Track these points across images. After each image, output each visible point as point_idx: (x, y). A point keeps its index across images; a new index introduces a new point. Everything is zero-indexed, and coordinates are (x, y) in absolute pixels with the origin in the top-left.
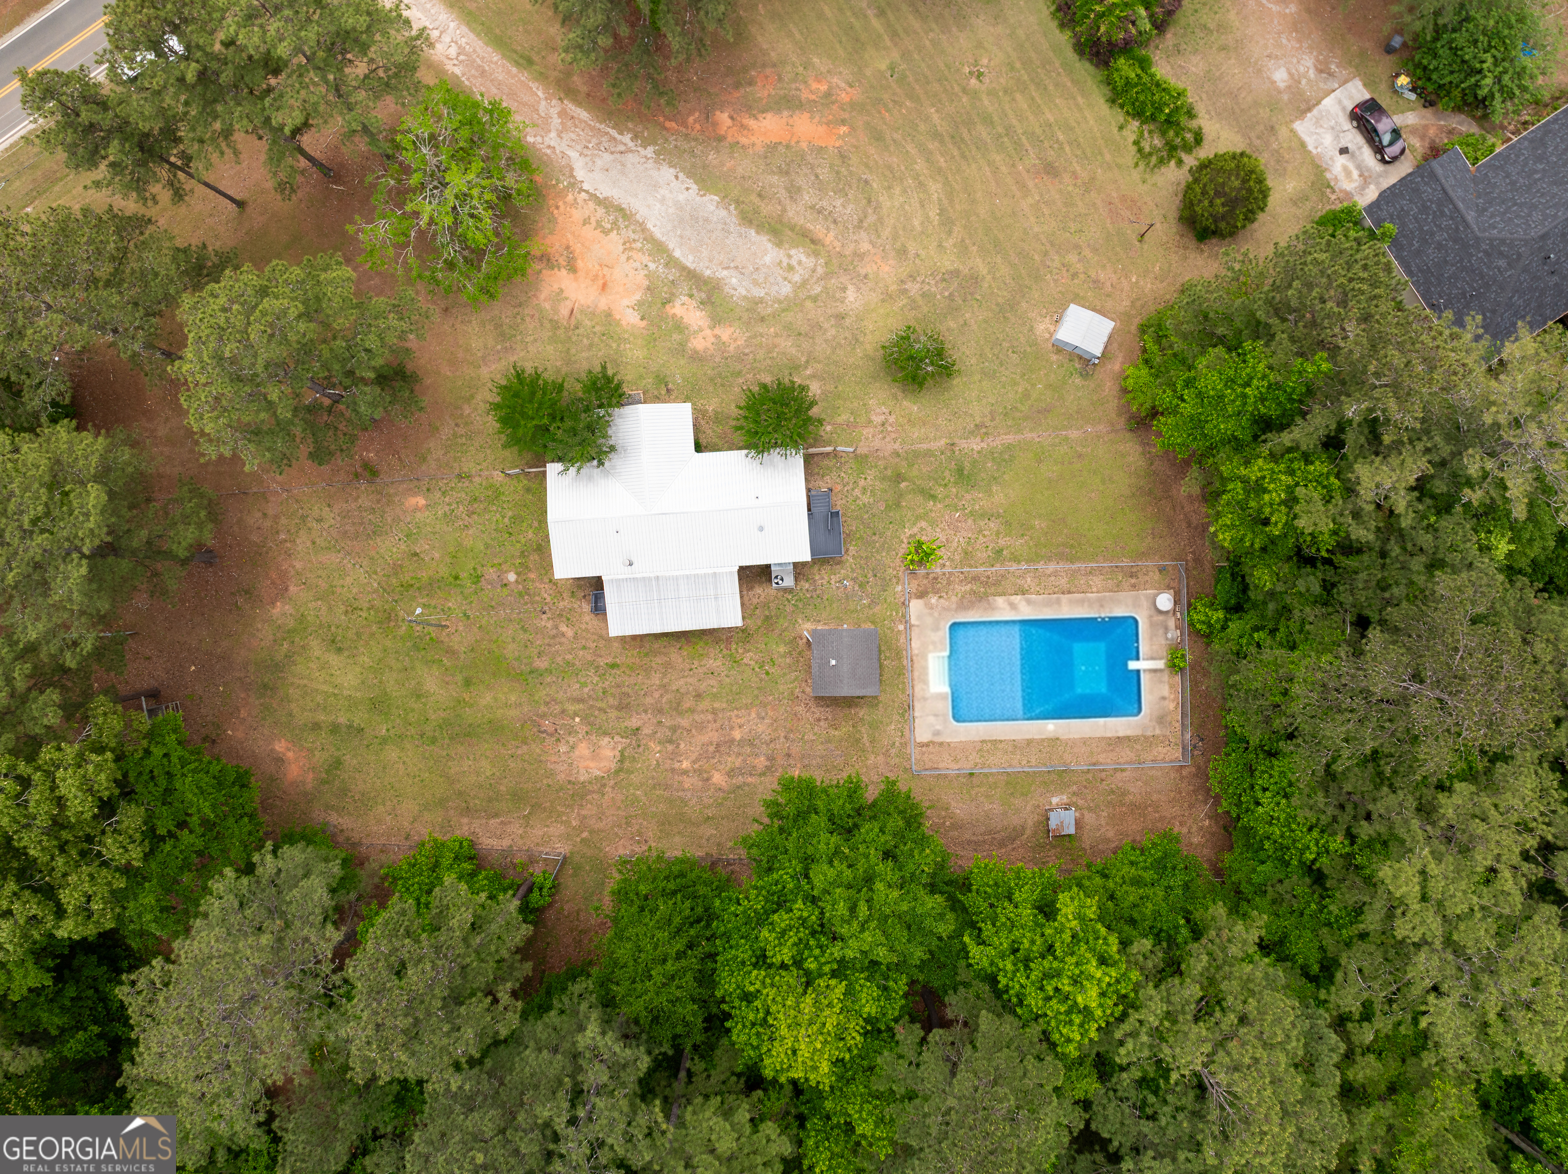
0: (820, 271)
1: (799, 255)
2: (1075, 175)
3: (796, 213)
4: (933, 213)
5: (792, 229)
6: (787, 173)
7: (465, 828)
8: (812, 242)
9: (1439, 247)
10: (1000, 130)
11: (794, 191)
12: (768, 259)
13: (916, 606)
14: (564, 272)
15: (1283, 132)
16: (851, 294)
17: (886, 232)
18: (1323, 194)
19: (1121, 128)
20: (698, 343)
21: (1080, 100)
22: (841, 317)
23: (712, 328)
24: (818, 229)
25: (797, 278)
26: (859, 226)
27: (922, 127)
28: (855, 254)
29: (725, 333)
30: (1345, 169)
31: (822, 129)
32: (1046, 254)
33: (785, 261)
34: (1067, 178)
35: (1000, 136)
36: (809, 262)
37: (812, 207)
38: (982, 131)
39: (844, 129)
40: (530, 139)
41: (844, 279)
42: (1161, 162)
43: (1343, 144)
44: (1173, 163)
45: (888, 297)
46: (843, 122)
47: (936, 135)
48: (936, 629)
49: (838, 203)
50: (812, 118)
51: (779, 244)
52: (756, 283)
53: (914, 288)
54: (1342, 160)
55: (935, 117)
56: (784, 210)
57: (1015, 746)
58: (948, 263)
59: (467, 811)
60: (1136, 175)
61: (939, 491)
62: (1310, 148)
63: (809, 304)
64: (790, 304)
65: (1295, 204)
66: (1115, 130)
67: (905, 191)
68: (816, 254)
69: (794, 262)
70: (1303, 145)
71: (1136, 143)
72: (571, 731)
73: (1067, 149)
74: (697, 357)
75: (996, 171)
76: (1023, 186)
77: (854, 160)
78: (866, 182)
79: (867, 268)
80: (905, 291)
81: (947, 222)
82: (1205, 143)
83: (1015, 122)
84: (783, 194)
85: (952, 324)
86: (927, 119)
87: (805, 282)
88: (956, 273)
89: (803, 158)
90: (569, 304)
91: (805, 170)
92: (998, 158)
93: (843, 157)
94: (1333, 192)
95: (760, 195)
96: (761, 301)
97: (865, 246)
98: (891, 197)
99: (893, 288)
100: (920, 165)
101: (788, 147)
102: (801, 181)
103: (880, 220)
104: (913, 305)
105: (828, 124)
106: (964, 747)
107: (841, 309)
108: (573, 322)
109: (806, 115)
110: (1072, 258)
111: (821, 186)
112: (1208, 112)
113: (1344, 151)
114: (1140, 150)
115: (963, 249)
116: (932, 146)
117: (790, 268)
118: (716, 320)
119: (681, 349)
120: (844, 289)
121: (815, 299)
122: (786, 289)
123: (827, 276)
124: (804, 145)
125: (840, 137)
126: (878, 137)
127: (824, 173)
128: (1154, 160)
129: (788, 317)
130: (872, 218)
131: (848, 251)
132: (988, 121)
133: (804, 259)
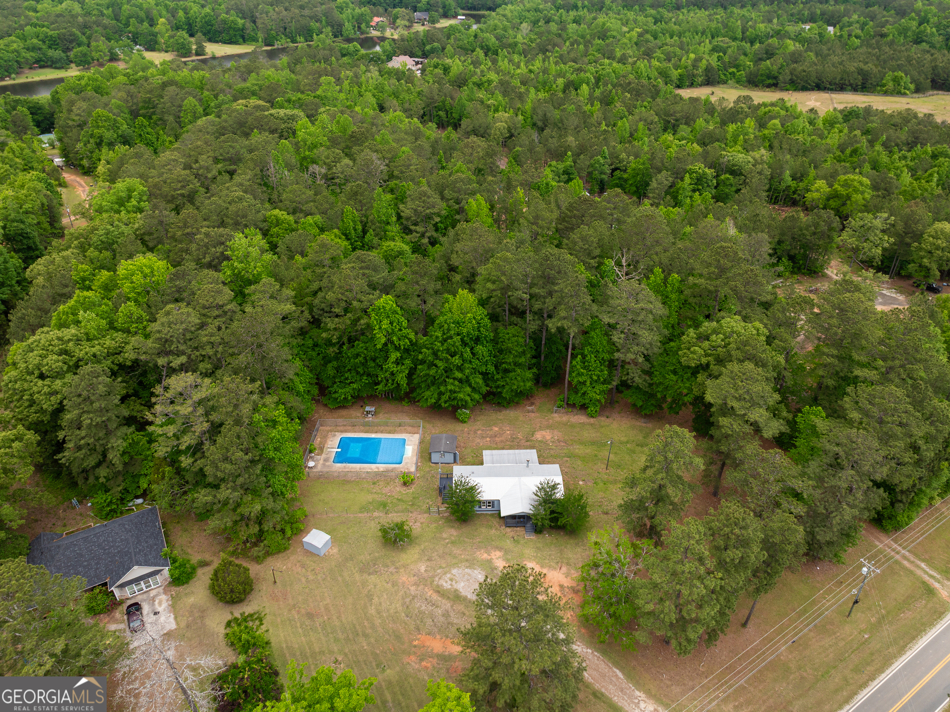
0: (437, 579)
1: (447, 585)
2: (298, 612)
3: (446, 605)
4: (376, 600)
5: (448, 598)
6: (449, 623)
7: (592, 420)
8: (439, 591)
10: (331, 636)
11: (446, 615)
12: (462, 584)
13: (413, 469)
14: (565, 585)
15: (183, 624)
16: (423, 569)
17: (401, 593)
18: (177, 595)
19: (267, 631)
20: (498, 554)
21: (284, 646)
22: (430, 560)
23: (491, 559)
24: (435, 597)
25: (449, 575)
26: (414, 597)
27: (372, 640)
28: (418, 585)
29: (485, 556)
30: (160, 604)
31: (428, 644)
32: (324, 580)
33: (454, 583)
34: (303, 611)
35: (332, 633)
36: (442, 582)
37: (437, 607)
38: (341, 636)
39: (416, 643)
41: (425, 575)
42: (251, 615)
43: (155, 617)
44: (246, 614)
45: (405, 566)
46: (415, 646)
47: (366, 636)
48: (407, 463)
49: (423, 608)
50: (432, 650)
51: (456, 590)
52: (469, 575)
53: (392, 569)
54: (160, 609)
55: (365, 644)
56: (452, 606)
57: (382, 432)
58: (373, 578)
59: (592, 425)
60: (267, 611)
61: (395, 501)
62: (172, 616)
63: (444, 566)
64: (455, 565)
65: (193, 592)
66: (271, 631)
67: (388, 611)
68: (438, 586)
69: (449, 582)
70: (176, 618)
71: (262, 624)
72: (553, 442)
73: (298, 625)
74: (500, 549)
75: (339, 617)
76: (327, 609)
77: (412, 627)
78: (407, 616)
79: (413, 579)
80: (396, 568)
81: (370, 597)
82: (226, 621)
83: (323, 638)
84: (452, 614)
85: (377, 554)
86: (369, 644)
87: (445, 573)
88: (369, 574)
89: (440, 630)
90: (562, 571)
91: (439, 624)
92: (337, 623)
93: (418, 629)
94: (172, 595)
95: (464, 614)
96: (467, 567)
97: (413, 588)
98: (396, 608)
99: (402, 570)
100: (378, 622)
101: (447, 637)
102: (442, 619)
103: (403, 599)
104: (393, 563)
105: (424, 646)
106: (401, 432)
107: (428, 563)
108: (559, 565)
109: (435, 651)
110: (311, 577)
111: (432, 616)
112: (218, 636)
113: (156, 613)
114: (261, 620)
115: (364, 583)
116: (369, 631)
117: (451, 580)
118: (490, 561)
119: (506, 552)
120: (426, 571)
121: (441, 567)
122: (454, 571)
123: (433, 577)
124: (438, 637)
125: (418, 640)
126: (398, 637)
127: (429, 622)
128: (256, 616)
129: (454, 561)
130: (407, 600)
131: (421, 587)
132: (336, 640)
133: (444, 584)
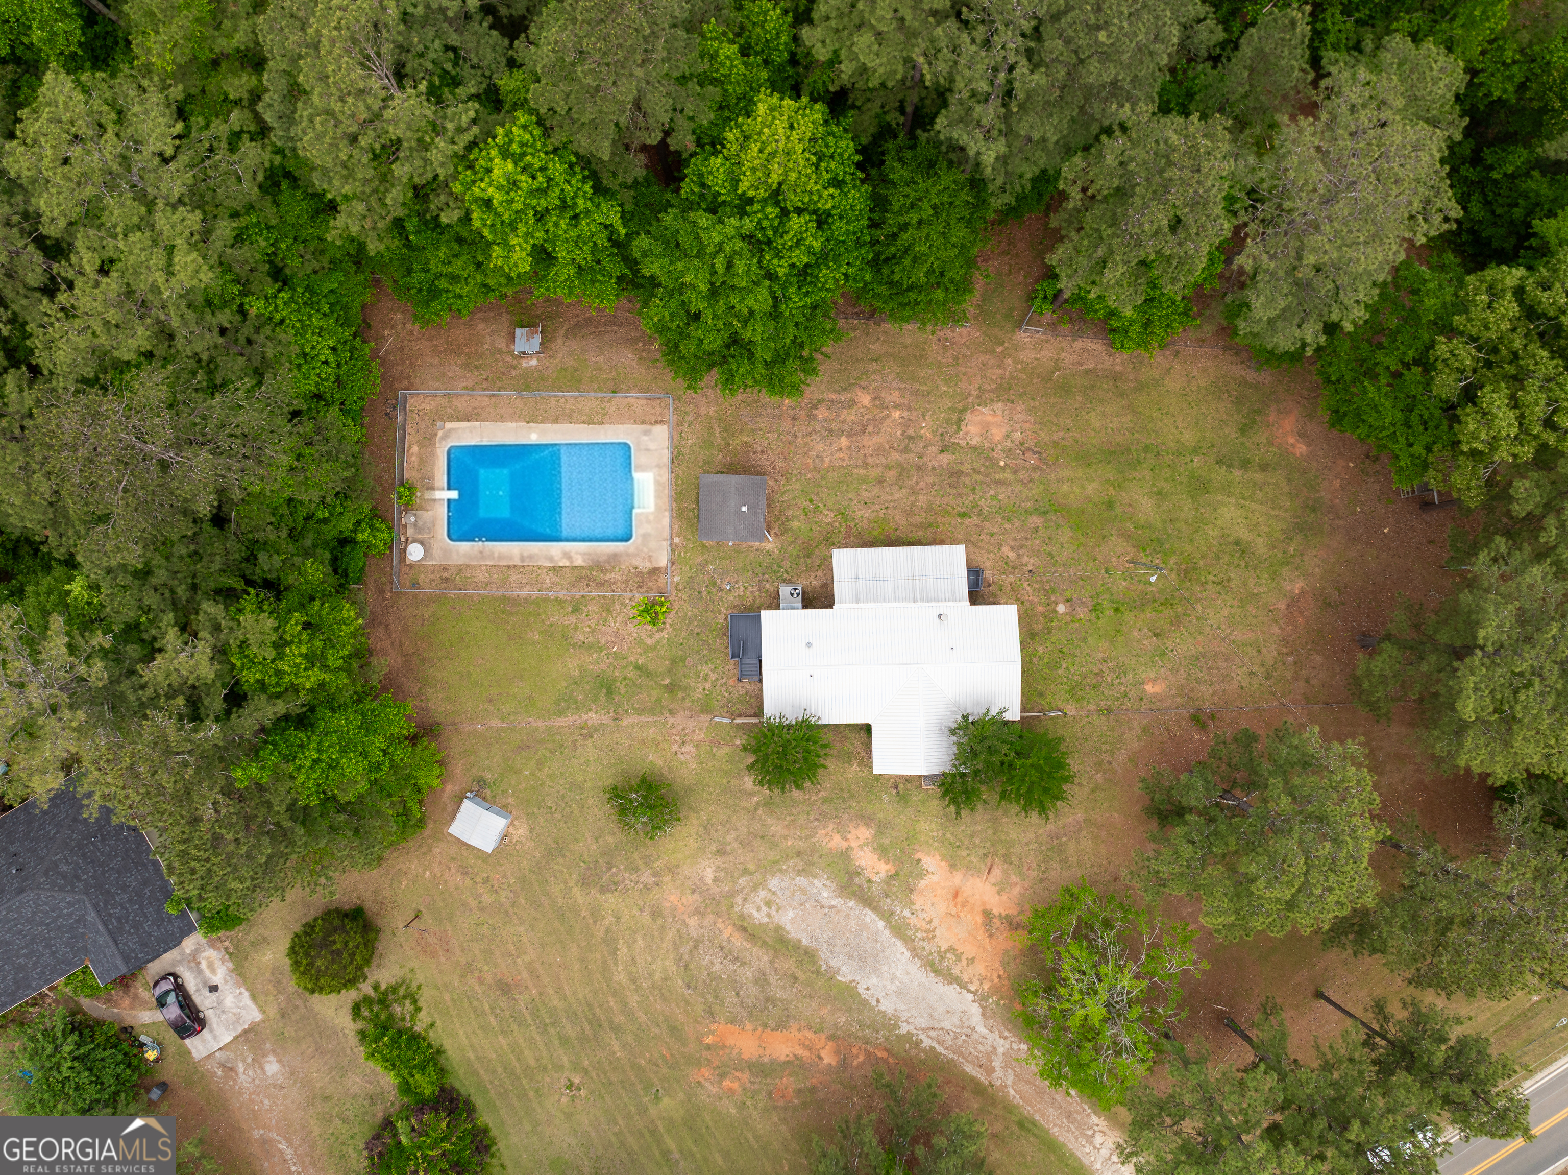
0: (739, 900)
1: (759, 916)
2: (480, 980)
3: (760, 958)
4: (623, 951)
5: (765, 943)
6: (767, 1000)
8: (745, 929)
9: (124, 888)
10: (552, 1031)
11: (761, 980)
12: (791, 914)
13: (663, 561)
14: (996, 911)
15: (272, 1012)
16: (709, 875)
17: (671, 934)
18: (236, 947)
19: (432, 1025)
20: (864, 833)
21: (472, 1056)
22: (721, 852)
23: (849, 848)
24: (739, 942)
25: (763, 894)
26: (697, 942)
27: (630, 1038)
28: (703, 915)
29: (837, 842)
30: (213, 971)
31: (730, 1041)
32: (513, 904)
33: (773, 911)
34: (489, 978)
35: (553, 1024)
36: (750, 909)
37: (743, 964)
38: (571, 1031)
39: (709, 1040)
40: (1024, 1047)
41: (715, 890)
42: (394, 989)
43: (214, 996)
44: (383, 987)
45: (673, 869)
46: (708, 1047)
47: (617, 1029)
48: (645, 536)
49: (717, 967)
50: (740, 1053)
51: (779, 928)
52: (804, 891)
53: (646, 877)
54: (217, 979)
55: (616, 1047)
56: (772, 962)
57: (569, 417)
58: (611, 901)
59: (1116, 378)
60: (420, 978)
61: (631, 673)
62: (246, 994)
63: (752, 867)
64: (772, 867)
65: (265, 939)
66: (438, 1023)
67: (651, 975)
68: (742, 917)
69: (765, 909)
70: (254, 997)
71: (418, 1009)
72: (1009, 452)
73: (487, 1007)
74: (866, 819)
75: (559, 990)
76: (533, 973)
77: (699, 1009)
78: (688, 986)
79: (691, 899)
80: (655, 874)
81: (610, 941)
82: (350, 1005)
83: (538, 1037)
84: (773, 979)
85: (610, 839)
86: (624, 1046)
87: (755, 889)
88: (604, 890)
89: (751, 1014)
90: (992, 878)
91: (749, 1002)
92: (556, 1002)
93: (710, 1012)
94: (226, 949)
95: (796, 978)
96: (799, 873)
97: (693, 922)
98: (665, 970)
99: (667, 879)
100: (634, 1000)
101: (765, 1026)
102: (754, 990)
103: (676, 947)
104: (647, 860)
105: (724, 1047)
106: (620, 419)
107: (719, 860)
108: (988, 861)
109: (745, 1056)
110: (488, 898)
111: (734, 984)
112: (345, 1035)
113: (214, 989)
114: (415, 1002)
115: (596, 913)
116: (620, 1019)
117: (768, 904)
118: (845, 855)
119: (882, 828)
120: (716, 880)
121: (745, 872)
122: (774, 883)
123: (731, 895)
124: (749, 1027)
125: (713, 1033)
126: (674, 1030)
127: (730, 997)
128: (402, 991)
129: (773, 855)
130: (685, 949)
131: (710, 918)
132: (564, 1040)
133: (755, 912)
